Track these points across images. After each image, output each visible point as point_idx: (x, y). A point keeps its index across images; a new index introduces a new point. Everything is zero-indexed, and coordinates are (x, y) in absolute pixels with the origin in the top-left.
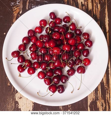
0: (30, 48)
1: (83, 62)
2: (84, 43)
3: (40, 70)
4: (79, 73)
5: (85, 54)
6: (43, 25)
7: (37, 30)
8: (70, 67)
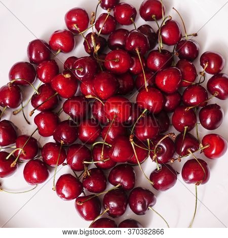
0: (34, 99)
1: (201, 145)
2: (205, 85)
3: (62, 170)
4: (188, 183)
5: (208, 121)
6: (75, 27)
7: (59, 43)
8: (159, 162)
